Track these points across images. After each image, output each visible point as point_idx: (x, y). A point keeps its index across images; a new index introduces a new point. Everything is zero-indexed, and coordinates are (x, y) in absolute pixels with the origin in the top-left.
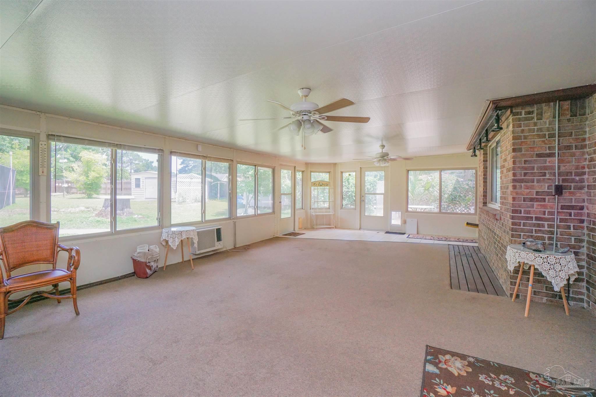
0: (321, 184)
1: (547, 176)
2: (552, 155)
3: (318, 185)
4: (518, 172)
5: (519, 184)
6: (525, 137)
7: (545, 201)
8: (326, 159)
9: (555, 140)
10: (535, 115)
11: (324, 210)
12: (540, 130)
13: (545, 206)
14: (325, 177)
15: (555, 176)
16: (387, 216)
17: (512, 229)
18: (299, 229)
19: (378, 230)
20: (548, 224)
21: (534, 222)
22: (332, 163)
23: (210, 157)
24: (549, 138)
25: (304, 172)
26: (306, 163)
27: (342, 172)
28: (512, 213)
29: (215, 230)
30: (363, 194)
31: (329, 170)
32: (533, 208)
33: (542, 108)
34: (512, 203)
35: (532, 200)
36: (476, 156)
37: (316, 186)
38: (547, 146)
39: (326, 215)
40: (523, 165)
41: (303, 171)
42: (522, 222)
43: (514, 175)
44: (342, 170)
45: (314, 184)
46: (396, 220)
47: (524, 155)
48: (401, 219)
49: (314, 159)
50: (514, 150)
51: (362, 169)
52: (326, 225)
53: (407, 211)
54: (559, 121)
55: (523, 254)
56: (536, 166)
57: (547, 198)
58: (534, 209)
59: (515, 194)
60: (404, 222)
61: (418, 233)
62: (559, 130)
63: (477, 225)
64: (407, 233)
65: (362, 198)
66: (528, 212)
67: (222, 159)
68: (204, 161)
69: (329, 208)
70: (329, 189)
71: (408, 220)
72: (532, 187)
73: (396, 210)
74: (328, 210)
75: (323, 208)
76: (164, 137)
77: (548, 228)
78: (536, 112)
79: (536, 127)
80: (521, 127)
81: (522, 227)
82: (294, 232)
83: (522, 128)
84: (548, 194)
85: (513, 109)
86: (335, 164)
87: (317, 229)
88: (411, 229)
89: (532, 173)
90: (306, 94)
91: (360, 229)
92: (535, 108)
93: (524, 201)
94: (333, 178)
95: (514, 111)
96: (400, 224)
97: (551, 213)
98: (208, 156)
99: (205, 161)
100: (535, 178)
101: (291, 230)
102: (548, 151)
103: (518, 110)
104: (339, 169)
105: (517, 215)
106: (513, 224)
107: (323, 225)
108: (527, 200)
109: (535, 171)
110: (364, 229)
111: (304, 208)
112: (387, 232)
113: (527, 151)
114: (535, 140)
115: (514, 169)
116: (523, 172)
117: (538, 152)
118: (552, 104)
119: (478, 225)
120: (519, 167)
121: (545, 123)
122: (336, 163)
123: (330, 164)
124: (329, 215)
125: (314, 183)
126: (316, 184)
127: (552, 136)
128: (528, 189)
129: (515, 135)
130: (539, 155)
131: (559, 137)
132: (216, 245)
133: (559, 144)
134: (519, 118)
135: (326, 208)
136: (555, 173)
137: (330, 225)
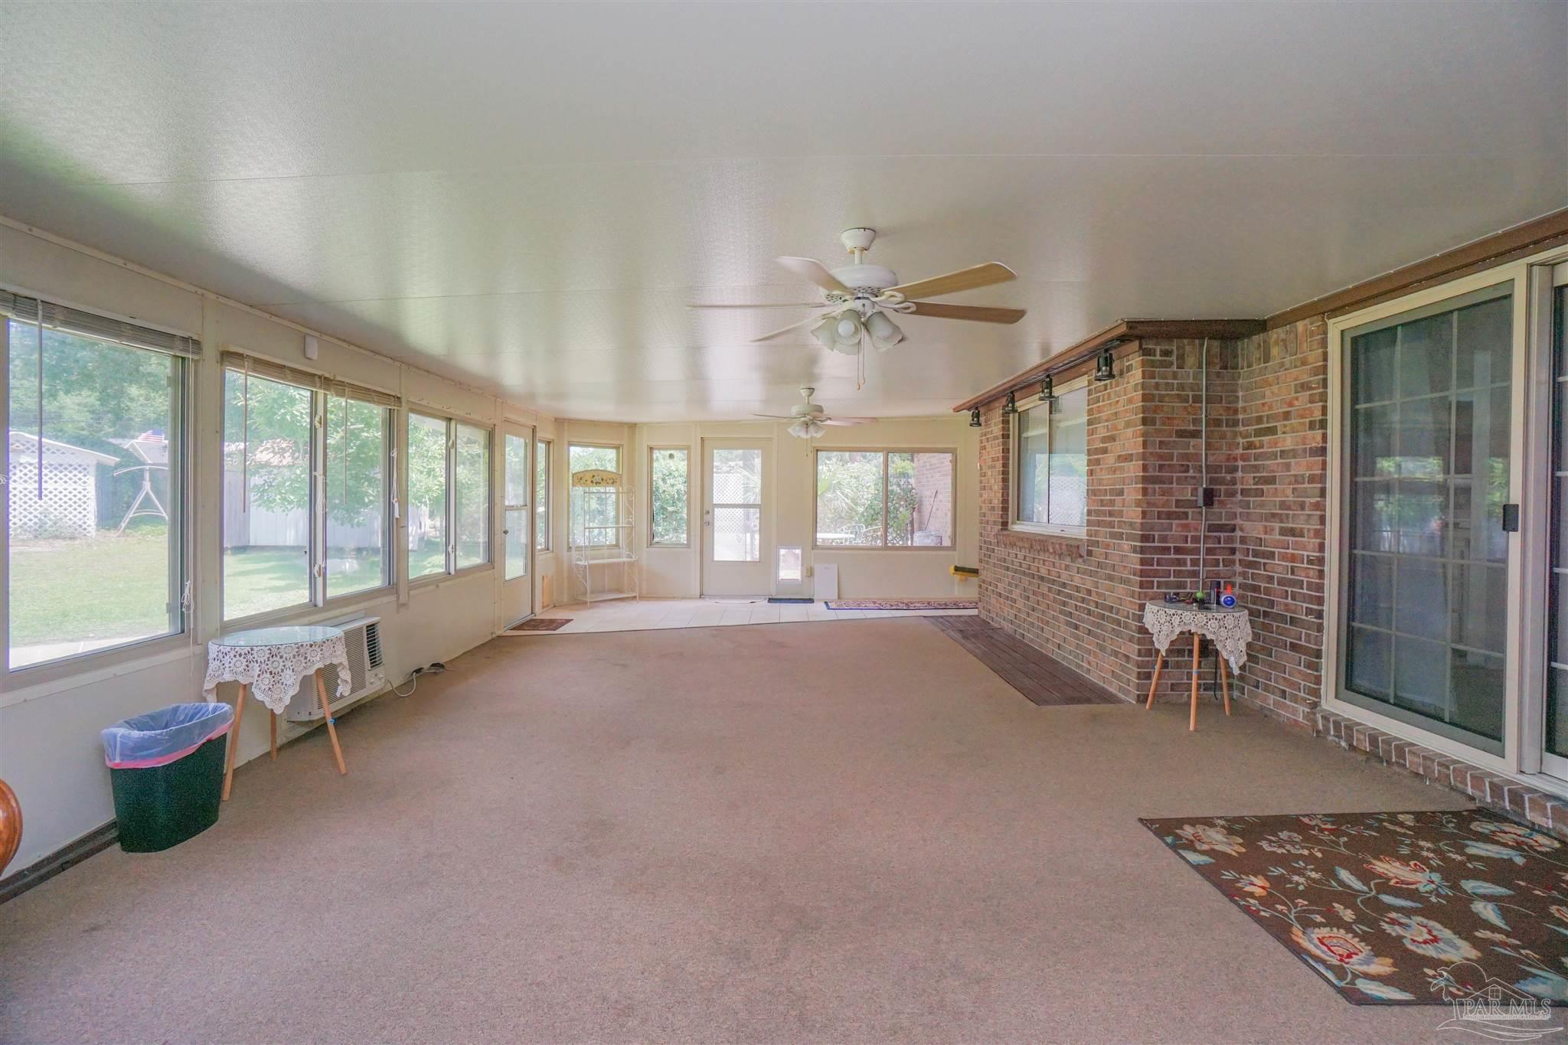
0: (597, 479)
1: (1191, 473)
2: (1196, 434)
3: (589, 482)
4: (1151, 462)
5: (1151, 486)
6: (1161, 399)
7: (1187, 518)
8: (606, 410)
9: (1201, 408)
10: (1174, 358)
11: (605, 552)
12: (1182, 387)
13: (1186, 527)
14: (606, 459)
15: (1202, 472)
16: (768, 560)
17: (1143, 573)
18: (543, 607)
19: (752, 597)
20: (1191, 559)
21: (1173, 556)
22: (627, 424)
23: (342, 384)
24: (1193, 402)
25: (551, 445)
26: (556, 419)
27: (651, 449)
28: (1142, 542)
29: (365, 629)
30: (706, 508)
31: (618, 442)
32: (1171, 530)
33: (1183, 348)
34: (1142, 524)
35: (1170, 515)
36: (980, 425)
37: (585, 484)
38: (1191, 417)
39: (610, 565)
40: (1158, 450)
41: (549, 443)
42: (1156, 557)
43: (1145, 468)
44: (652, 444)
45: (580, 478)
46: (790, 570)
47: (1158, 431)
48: (802, 565)
49: (579, 408)
50: (1144, 421)
51: (706, 443)
52: (610, 591)
53: (815, 546)
54: (1207, 374)
55: (1188, 616)
56: (1176, 452)
57: (1190, 511)
58: (1173, 533)
59: (1145, 505)
60: (809, 573)
61: (839, 598)
62: (1207, 391)
63: (975, 572)
64: (815, 598)
65: (707, 518)
66: (1164, 539)
67: (375, 391)
68: (321, 392)
69: (617, 545)
70: (617, 493)
71: (818, 568)
72: (1169, 492)
73: (790, 545)
74: (616, 551)
75: (603, 546)
76: (200, 291)
77: (1191, 566)
78: (1175, 352)
79: (1175, 382)
80: (1155, 378)
81: (1155, 567)
82: (532, 617)
83: (1157, 380)
84: (1193, 504)
85: (1144, 342)
86: (633, 426)
87: (595, 604)
88: (825, 586)
89: (1169, 465)
90: (865, 244)
91: (701, 596)
92: (1174, 347)
93: (1159, 518)
94: (627, 461)
95: (1144, 346)
96: (799, 578)
97: (1196, 539)
98: (339, 378)
99: (325, 395)
100: (1174, 475)
101: (525, 614)
102: (1192, 428)
103: (1149, 345)
104: (644, 440)
105: (1148, 544)
106: (1143, 562)
107: (603, 591)
108: (1163, 516)
109: (1175, 462)
110: (712, 597)
111: (551, 548)
112: (771, 600)
113: (1164, 424)
114: (1174, 404)
115: (1144, 457)
116: (1157, 463)
117: (1179, 428)
118: (1197, 341)
119: (978, 570)
120: (1151, 453)
121: (1188, 376)
122: (635, 424)
123: (621, 425)
124: (618, 564)
125: (582, 475)
126: (584, 479)
127: (1197, 399)
128: (1163, 495)
129: (1147, 392)
130: (1181, 434)
131: (1207, 403)
132: (367, 684)
133: (1206, 416)
134: (1152, 361)
135: (611, 547)
136: (1201, 466)
137: (620, 591)
